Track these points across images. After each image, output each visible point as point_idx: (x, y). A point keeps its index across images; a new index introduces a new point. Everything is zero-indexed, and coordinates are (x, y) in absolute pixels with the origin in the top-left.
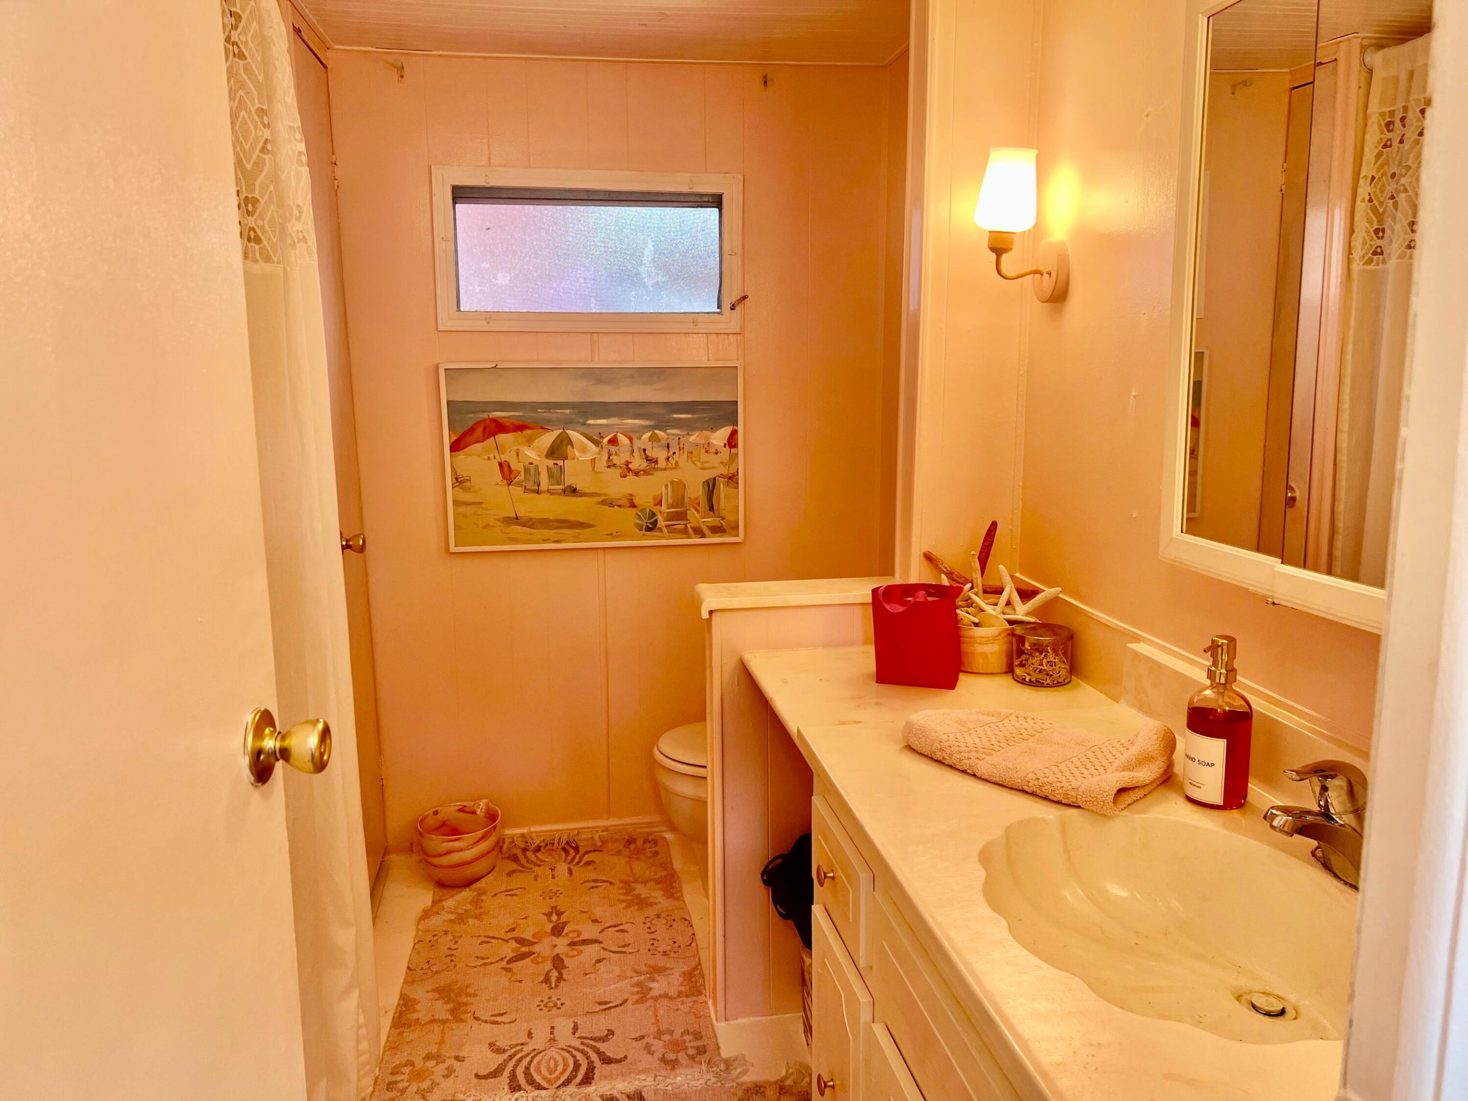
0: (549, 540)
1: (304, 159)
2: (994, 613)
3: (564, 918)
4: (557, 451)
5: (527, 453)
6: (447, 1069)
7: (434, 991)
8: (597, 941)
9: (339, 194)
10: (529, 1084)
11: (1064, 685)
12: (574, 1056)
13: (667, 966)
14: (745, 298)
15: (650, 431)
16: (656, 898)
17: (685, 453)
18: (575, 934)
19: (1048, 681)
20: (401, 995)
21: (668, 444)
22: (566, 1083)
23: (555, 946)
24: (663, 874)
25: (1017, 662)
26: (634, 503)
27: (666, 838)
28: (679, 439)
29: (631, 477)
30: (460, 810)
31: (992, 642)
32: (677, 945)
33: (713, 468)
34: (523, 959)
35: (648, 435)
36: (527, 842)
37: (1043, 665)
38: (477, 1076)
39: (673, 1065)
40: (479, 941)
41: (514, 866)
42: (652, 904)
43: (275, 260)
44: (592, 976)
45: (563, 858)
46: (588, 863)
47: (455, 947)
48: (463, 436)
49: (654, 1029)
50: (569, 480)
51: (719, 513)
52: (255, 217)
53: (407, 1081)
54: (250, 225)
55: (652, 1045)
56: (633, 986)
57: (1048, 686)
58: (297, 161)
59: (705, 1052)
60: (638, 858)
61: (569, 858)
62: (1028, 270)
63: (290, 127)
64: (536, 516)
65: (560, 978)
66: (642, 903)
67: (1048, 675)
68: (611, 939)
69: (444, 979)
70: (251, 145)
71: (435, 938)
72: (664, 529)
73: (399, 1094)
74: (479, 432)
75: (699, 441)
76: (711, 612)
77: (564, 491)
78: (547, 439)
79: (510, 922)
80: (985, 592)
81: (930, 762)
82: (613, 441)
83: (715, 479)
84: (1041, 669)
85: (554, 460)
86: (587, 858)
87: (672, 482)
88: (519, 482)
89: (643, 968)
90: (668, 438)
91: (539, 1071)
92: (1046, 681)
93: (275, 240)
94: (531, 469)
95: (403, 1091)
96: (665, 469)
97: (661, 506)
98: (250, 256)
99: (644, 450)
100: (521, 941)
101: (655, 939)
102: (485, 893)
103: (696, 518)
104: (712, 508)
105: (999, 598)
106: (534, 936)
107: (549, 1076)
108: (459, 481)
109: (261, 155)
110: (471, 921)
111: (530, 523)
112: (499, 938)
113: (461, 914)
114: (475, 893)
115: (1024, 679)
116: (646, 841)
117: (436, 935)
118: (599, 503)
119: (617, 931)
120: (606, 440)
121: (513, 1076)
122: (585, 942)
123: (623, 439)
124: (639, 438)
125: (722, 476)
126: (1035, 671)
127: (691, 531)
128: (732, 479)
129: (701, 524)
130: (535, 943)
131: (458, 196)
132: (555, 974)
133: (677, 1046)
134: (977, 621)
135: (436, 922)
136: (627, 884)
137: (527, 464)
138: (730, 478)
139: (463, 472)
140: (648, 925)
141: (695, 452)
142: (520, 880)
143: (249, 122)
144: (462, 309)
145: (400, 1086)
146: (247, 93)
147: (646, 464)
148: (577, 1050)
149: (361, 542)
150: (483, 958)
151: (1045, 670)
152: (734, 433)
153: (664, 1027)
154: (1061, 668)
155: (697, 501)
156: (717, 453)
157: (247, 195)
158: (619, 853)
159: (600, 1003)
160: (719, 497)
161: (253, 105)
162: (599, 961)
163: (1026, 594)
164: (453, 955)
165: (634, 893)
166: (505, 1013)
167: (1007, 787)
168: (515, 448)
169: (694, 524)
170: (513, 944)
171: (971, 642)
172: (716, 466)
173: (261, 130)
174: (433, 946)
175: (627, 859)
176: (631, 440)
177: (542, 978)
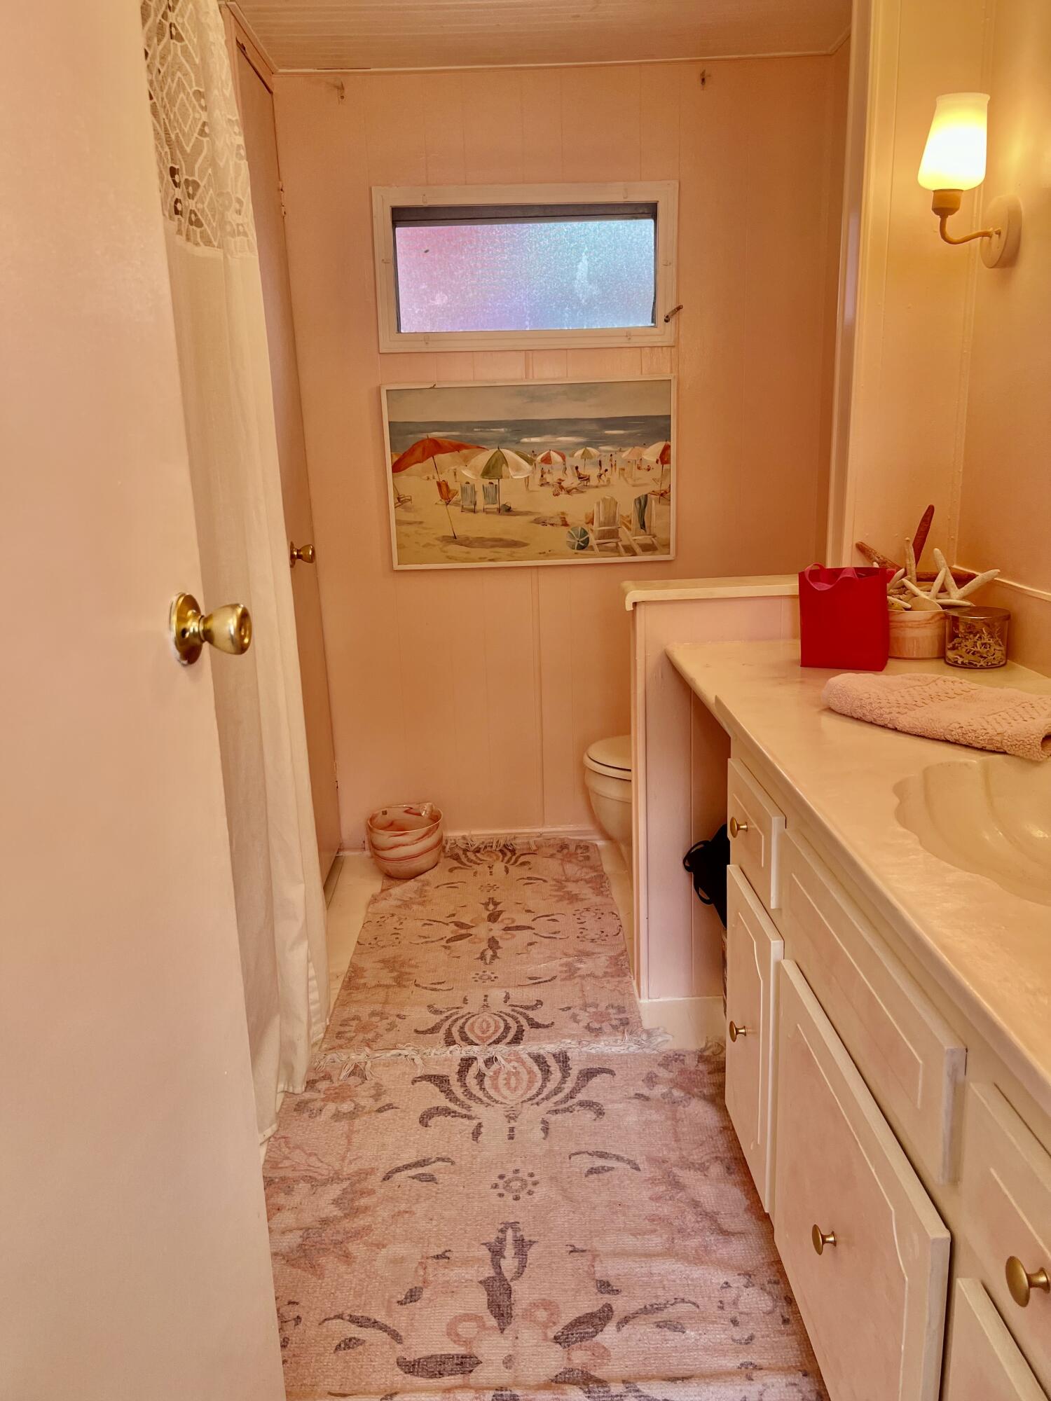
0: (485, 558)
1: (243, 152)
2: (927, 597)
3: (499, 908)
4: (491, 470)
5: (464, 472)
6: (390, 1024)
7: (379, 961)
8: (529, 928)
9: (285, 220)
10: (462, 1039)
11: (999, 667)
12: (504, 1020)
13: (594, 951)
14: (679, 308)
15: (582, 448)
16: (586, 894)
17: (618, 469)
18: (510, 921)
19: (982, 663)
20: (351, 963)
21: (600, 461)
22: (497, 1042)
23: (491, 930)
24: (593, 875)
25: (950, 646)
26: (566, 522)
27: (596, 845)
28: (611, 455)
29: (563, 495)
30: (406, 812)
31: (923, 626)
32: (605, 934)
33: (646, 484)
34: (461, 939)
35: (580, 452)
36: (468, 844)
37: (976, 646)
38: (416, 1031)
39: (597, 1032)
40: (422, 923)
41: (456, 864)
42: (582, 900)
43: (216, 244)
44: (525, 956)
45: (501, 859)
46: (523, 864)
47: (399, 927)
48: (404, 456)
49: (579, 1002)
50: (504, 500)
51: (650, 530)
52: (195, 199)
53: (354, 1032)
54: (190, 208)
55: (578, 1015)
56: (561, 965)
57: (982, 668)
58: (237, 154)
59: (628, 1024)
60: (570, 862)
61: (506, 859)
62: (974, 232)
63: (229, 120)
64: (473, 534)
65: (494, 956)
66: (573, 898)
67: (982, 657)
68: (543, 926)
69: (389, 953)
70: (190, 126)
71: (383, 919)
72: (596, 548)
73: (346, 1042)
74: (418, 452)
75: (631, 458)
76: (635, 604)
77: (499, 510)
78: (482, 459)
79: (451, 910)
80: (919, 580)
81: (851, 720)
82: (547, 460)
83: (646, 496)
84: (975, 651)
85: (490, 479)
86: (522, 859)
87: (604, 500)
88: (457, 501)
89: (571, 951)
90: (600, 455)
91: (472, 1030)
92: (980, 662)
93: (214, 224)
94: (468, 488)
95: (350, 1039)
96: (597, 487)
97: (593, 524)
98: (192, 238)
99: (577, 468)
100: (460, 925)
101: (584, 929)
102: (428, 884)
103: (628, 536)
104: (643, 526)
105: (932, 585)
106: (472, 921)
107: (482, 1035)
108: (400, 501)
109: (199, 137)
110: (415, 907)
111: (467, 542)
112: (440, 922)
113: (407, 901)
114: (420, 884)
115: (956, 662)
116: (578, 847)
117: (383, 917)
118: (532, 522)
119: (549, 920)
120: (539, 458)
121: (449, 1034)
122: (518, 928)
123: (556, 457)
124: (572, 456)
125: (653, 493)
126: (968, 653)
127: (622, 549)
128: (664, 495)
129: (633, 542)
130: (473, 927)
131: (397, 219)
132: (489, 953)
133: (602, 1017)
134: (909, 606)
135: (383, 905)
136: (560, 884)
137: (464, 484)
138: (662, 495)
139: (404, 492)
140: (578, 916)
141: (627, 469)
142: (459, 875)
143: (188, 105)
144: (402, 331)
145: (348, 1035)
146: (186, 74)
147: (579, 482)
148: (509, 1015)
149: (310, 553)
150: (425, 937)
151: (978, 652)
152: (667, 448)
153: (590, 1000)
154: (997, 651)
155: (629, 519)
156: (649, 470)
157: (187, 177)
158: (552, 856)
159: (530, 978)
160: (651, 514)
161: (191, 88)
162: (531, 944)
163: (961, 580)
164: (398, 934)
165: (565, 890)
166: (443, 983)
167: (929, 738)
168: (453, 468)
169: (626, 542)
170: (452, 927)
171: (902, 627)
172: (648, 483)
173: (198, 112)
174: (380, 925)
175: (560, 861)
176: (564, 458)
177: (478, 956)
